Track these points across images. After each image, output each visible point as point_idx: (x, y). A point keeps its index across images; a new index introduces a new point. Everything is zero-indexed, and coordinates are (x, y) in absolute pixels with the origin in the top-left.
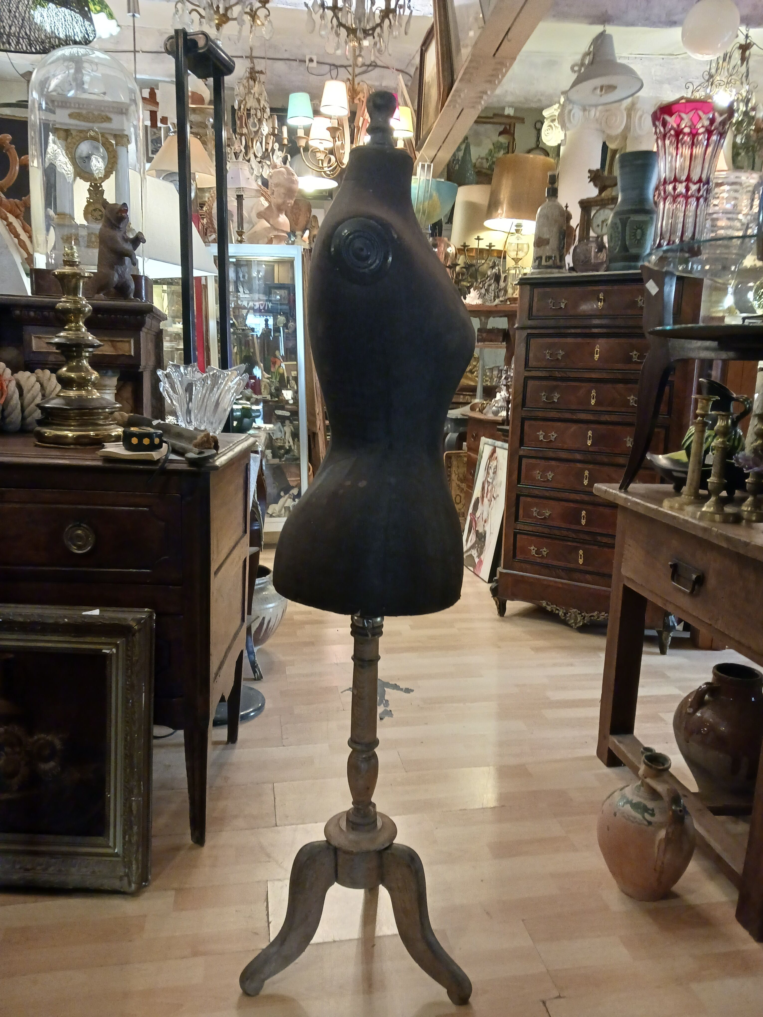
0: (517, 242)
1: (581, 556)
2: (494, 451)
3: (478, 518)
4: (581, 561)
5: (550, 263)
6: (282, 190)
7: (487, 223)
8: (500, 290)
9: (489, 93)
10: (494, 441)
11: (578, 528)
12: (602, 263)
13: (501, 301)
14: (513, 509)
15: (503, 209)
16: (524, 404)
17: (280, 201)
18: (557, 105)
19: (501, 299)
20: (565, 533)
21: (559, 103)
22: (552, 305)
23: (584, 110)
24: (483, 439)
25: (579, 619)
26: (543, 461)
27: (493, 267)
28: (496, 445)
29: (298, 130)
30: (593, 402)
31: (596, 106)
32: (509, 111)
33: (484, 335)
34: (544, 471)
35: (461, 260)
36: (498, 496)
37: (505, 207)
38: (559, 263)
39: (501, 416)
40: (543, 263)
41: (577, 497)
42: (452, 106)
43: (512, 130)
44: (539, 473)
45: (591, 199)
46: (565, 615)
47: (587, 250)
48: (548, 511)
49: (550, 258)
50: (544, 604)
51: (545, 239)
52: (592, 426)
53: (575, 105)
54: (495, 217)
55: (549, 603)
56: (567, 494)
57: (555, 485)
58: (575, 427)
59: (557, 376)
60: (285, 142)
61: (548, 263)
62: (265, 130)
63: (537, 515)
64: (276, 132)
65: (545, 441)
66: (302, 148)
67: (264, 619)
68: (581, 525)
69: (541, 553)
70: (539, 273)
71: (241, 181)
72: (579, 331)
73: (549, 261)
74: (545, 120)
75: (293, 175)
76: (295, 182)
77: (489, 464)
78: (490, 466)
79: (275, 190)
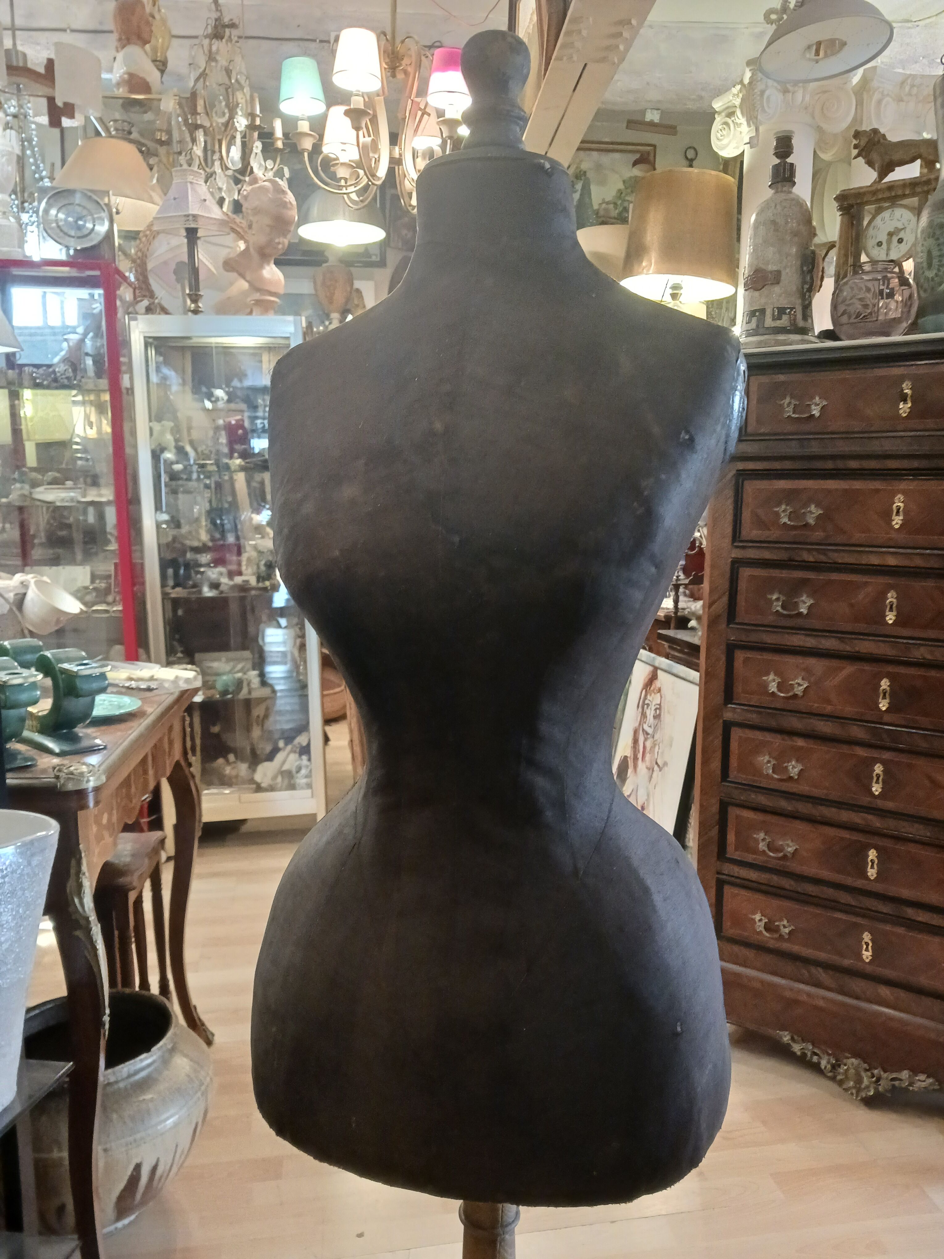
1: (867, 944)
2: (653, 677)
4: (867, 955)
5: (785, 321)
6: (267, 221)
10: (653, 655)
11: (859, 883)
12: (896, 321)
14: (714, 832)
15: (651, 259)
16: (731, 614)
17: (262, 239)
18: (738, 87)
20: (830, 892)
22: (791, 409)
23: (785, 91)
25: (866, 1081)
26: (779, 736)
28: (657, 664)
29: (300, 122)
30: (890, 618)
31: (806, 82)
32: (653, 116)
34: (781, 757)
36: (665, 764)
37: (654, 256)
38: (801, 323)
40: (769, 322)
41: (857, 818)
42: (565, 58)
43: (651, 158)
44: (769, 762)
45: (862, 191)
46: (834, 1067)
47: (868, 290)
48: (789, 842)
49: (782, 311)
50: (786, 1038)
51: (771, 272)
52: (890, 669)
53: (770, 82)
54: (638, 274)
55: (796, 1037)
56: (834, 810)
57: (804, 788)
58: (849, 669)
59: (806, 560)
60: (279, 144)
61: (778, 322)
62: (241, 122)
63: (766, 849)
64: (258, 122)
65: (782, 695)
66: (306, 154)
67: (138, 1167)
68: (867, 878)
69: (776, 930)
70: (759, 344)
71: (190, 204)
72: (854, 464)
73: (779, 318)
74: (716, 116)
75: (284, 192)
76: (289, 206)
77: (645, 698)
78: (647, 702)
79: (254, 219)
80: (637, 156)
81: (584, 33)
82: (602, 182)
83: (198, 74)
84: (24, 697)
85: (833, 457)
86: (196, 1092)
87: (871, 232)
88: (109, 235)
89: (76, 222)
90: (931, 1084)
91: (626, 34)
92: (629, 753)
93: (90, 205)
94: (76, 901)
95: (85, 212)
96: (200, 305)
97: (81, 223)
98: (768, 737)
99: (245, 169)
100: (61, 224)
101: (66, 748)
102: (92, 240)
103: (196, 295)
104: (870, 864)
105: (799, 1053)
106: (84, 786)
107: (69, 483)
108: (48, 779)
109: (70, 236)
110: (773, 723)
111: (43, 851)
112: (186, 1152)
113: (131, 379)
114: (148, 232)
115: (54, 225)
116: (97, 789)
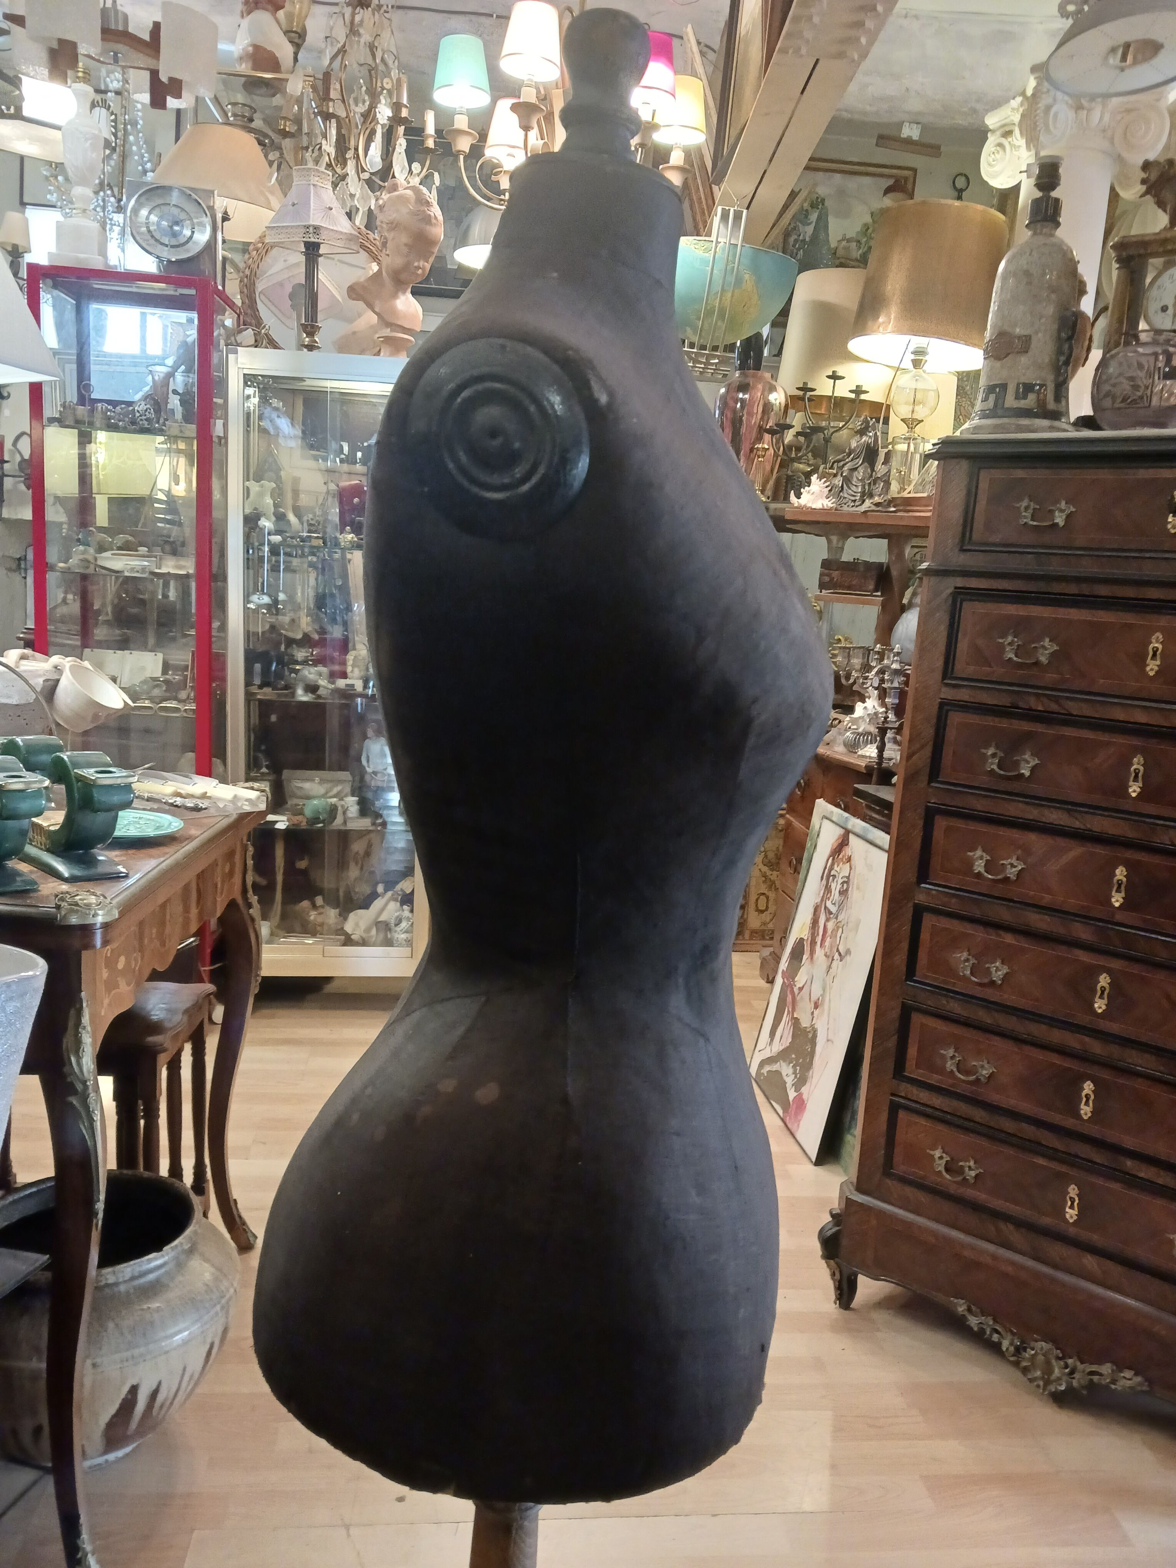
0: (913, 385)
1: (1072, 1200)
2: (843, 843)
3: (801, 989)
4: (1071, 1214)
5: (1031, 401)
6: (404, 239)
7: (855, 345)
8: (875, 482)
9: (880, 8)
10: (846, 815)
11: (1069, 1123)
12: (1175, 409)
13: (877, 504)
14: (892, 1043)
15: (889, 317)
16: (934, 770)
17: (398, 261)
18: (1019, 99)
19: (877, 499)
20: (1029, 1131)
21: (1023, 94)
22: (1028, 514)
23: (1079, 108)
24: (822, 806)
25: (1057, 1372)
26: (981, 928)
27: (862, 432)
28: (849, 827)
29: (456, 117)
30: (1134, 790)
31: (1107, 96)
32: (911, 132)
33: (836, 574)
34: (983, 955)
35: (797, 420)
36: (848, 952)
37: (894, 310)
38: (1051, 405)
39: (865, 757)
40: (1010, 401)
41: (1072, 1040)
42: (791, 51)
43: (910, 186)
44: (967, 960)
45: (1147, 238)
46: (1018, 1350)
47: (1140, 366)
48: (985, 1063)
49: (1028, 388)
50: (961, 1308)
51: (1019, 337)
52: (1129, 854)
53: (1059, 95)
54: (873, 332)
55: (973, 1308)
56: (1044, 1027)
57: (1009, 998)
58: (1075, 851)
59: (1034, 708)
60: (430, 143)
61: (1023, 402)
62: (384, 113)
63: (955, 1069)
64: (404, 113)
65: (990, 876)
66: (462, 157)
67: (134, 1390)
68: (1078, 1116)
69: (960, 1171)
70: (996, 429)
71: (312, 211)
72: (1103, 590)
73: (1025, 397)
74: (989, 135)
75: (428, 204)
76: (434, 221)
77: (831, 869)
78: (833, 873)
79: (390, 236)
80: (891, 182)
81: (816, 20)
82: (845, 214)
83: (336, 50)
84: (24, 806)
85: (1078, 580)
86: (215, 1305)
87: (1154, 293)
88: (211, 246)
89: (171, 227)
90: (1140, 1384)
91: (870, 24)
92: (805, 934)
93: (190, 207)
94: (73, 1059)
95: (183, 216)
96: (317, 339)
97: (176, 228)
98: (968, 928)
99: (386, 172)
100: (152, 228)
101: (77, 872)
102: (188, 251)
103: (313, 326)
104: (1084, 1100)
105: (976, 1329)
106: (90, 921)
107: (143, 550)
108: (47, 907)
109: (162, 244)
110: (977, 913)
111: (23, 995)
112: (196, 1376)
113: (225, 426)
114: (260, 245)
115: (144, 229)
116: (106, 926)
